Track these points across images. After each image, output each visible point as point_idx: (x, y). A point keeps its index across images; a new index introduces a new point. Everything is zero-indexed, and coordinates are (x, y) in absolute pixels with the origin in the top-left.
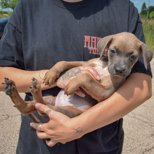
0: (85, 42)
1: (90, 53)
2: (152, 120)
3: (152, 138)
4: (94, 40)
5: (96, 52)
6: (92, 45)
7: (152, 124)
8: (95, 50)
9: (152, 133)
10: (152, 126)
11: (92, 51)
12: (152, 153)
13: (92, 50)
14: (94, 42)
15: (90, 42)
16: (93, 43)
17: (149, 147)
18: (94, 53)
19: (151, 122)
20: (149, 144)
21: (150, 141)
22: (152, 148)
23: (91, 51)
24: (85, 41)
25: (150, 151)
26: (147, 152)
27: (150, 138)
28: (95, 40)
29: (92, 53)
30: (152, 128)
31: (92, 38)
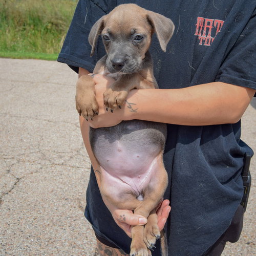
0: (198, 27)
1: (200, 44)
2: (4, 151)
3: (8, 175)
4: (209, 24)
5: (209, 42)
6: (205, 32)
7: (5, 157)
8: (208, 40)
9: (8, 169)
10: (5, 159)
11: (204, 41)
12: (13, 195)
13: (204, 39)
14: (208, 26)
15: (203, 28)
16: (208, 29)
17: (8, 189)
18: (206, 44)
19: (2, 154)
20: (6, 184)
21: (7, 180)
22: (12, 189)
23: (201, 41)
24: (198, 25)
25: (10, 193)
26: (6, 196)
27: (6, 176)
28: (211, 24)
29: (203, 44)
30: (5, 162)
31: (207, 20)
